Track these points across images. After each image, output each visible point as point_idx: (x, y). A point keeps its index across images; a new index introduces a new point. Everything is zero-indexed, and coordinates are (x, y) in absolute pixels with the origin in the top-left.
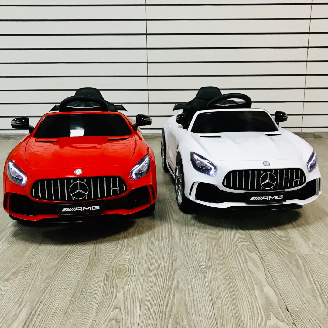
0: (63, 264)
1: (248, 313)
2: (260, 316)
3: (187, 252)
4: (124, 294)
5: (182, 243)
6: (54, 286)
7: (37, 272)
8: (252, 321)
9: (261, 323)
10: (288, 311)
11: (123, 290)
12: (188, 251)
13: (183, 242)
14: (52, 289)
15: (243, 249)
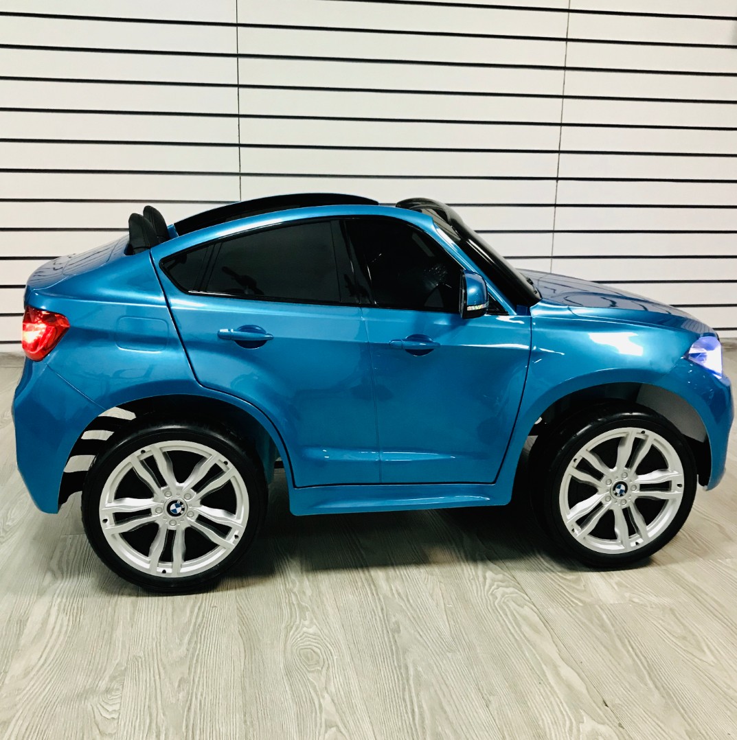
0: (197, 652)
1: (547, 715)
2: (566, 718)
3: (411, 614)
4: (333, 700)
5: (396, 596)
6: (202, 695)
7: (157, 671)
8: (558, 728)
9: (571, 729)
10: (606, 705)
11: (328, 693)
12: (413, 612)
13: (399, 594)
14: (201, 701)
15: (505, 601)
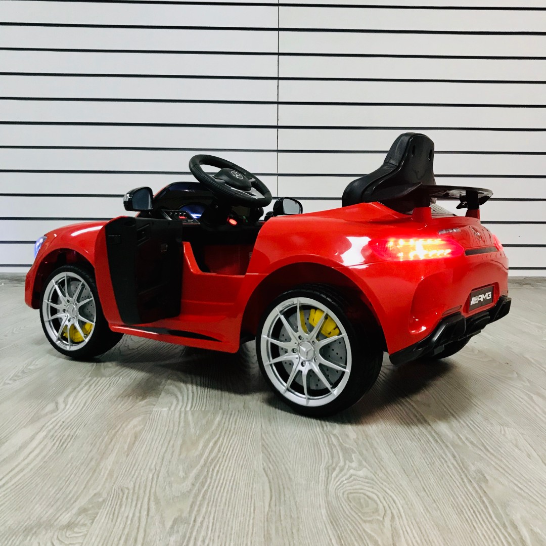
5: (468, 444)
7: (145, 507)
12: (498, 462)
13: (472, 443)
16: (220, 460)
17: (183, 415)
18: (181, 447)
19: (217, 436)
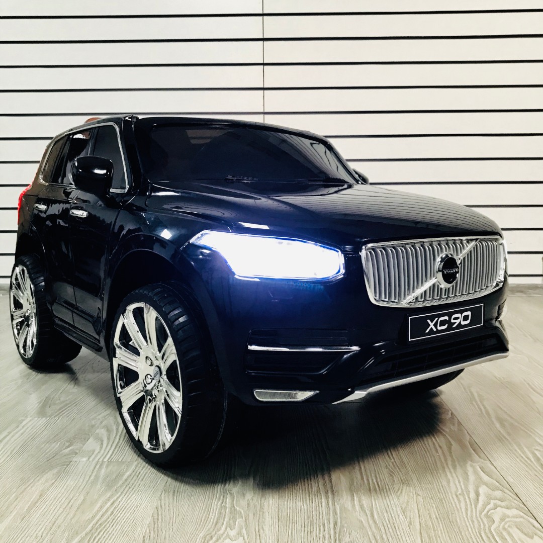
12: (375, 531)
13: (362, 507)
15: (506, 526)
16: (108, 525)
17: (98, 467)
18: (78, 508)
19: (118, 495)
